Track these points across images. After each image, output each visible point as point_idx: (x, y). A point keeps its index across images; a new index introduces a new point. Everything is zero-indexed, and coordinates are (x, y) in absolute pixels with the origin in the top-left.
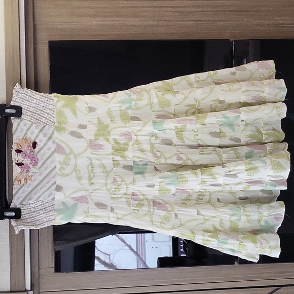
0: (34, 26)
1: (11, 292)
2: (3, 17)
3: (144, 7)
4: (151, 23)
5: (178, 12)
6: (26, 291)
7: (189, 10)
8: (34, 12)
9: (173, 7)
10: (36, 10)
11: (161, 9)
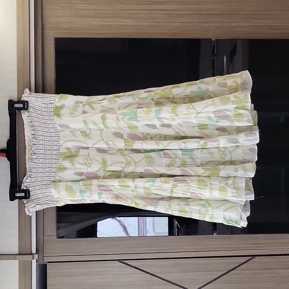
0: (43, 25)
1: (19, 254)
2: (16, 17)
3: (138, 10)
4: (144, 24)
5: (167, 14)
6: (31, 254)
7: (177, 13)
8: (42, 12)
9: (164, 10)
10: (44, 11)
11: (153, 12)
